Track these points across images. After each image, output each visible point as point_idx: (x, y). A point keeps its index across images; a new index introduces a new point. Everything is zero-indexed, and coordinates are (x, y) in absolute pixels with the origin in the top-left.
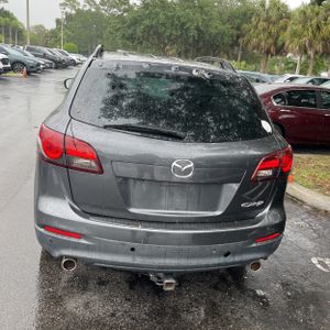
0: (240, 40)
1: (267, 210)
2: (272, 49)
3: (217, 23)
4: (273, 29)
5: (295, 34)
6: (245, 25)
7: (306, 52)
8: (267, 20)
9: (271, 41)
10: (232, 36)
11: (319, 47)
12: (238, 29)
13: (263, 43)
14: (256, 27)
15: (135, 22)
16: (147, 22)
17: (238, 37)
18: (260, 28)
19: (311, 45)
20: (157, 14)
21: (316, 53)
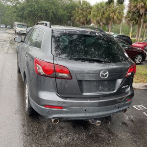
0: (72, 18)
1: (129, 88)
2: (85, 22)
3: (61, 10)
4: (85, 14)
5: (94, 16)
6: (73, 12)
7: (99, 23)
8: (82, 9)
9: (84, 18)
10: (68, 16)
11: (104, 21)
12: (70, 13)
13: (81, 19)
14: (78, 12)
15: (23, 9)
16: (29, 9)
17: (70, 17)
18: (79, 13)
19: (101, 21)
20: (34, 5)
21: (103, 24)
